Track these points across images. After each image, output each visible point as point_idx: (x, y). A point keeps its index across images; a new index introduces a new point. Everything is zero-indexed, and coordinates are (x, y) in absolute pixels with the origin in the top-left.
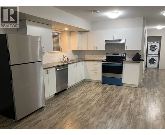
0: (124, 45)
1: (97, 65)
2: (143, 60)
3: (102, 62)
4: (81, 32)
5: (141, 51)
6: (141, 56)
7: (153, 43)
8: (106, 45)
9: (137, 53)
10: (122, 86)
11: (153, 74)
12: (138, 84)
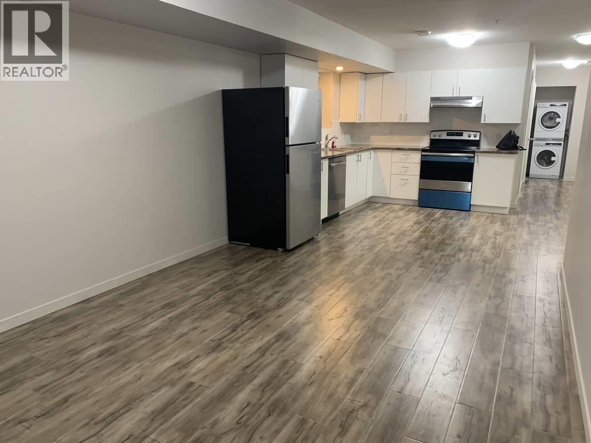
0: (478, 110)
1: (409, 161)
2: (523, 149)
3: (423, 153)
4: (368, 74)
5: (520, 126)
6: (518, 138)
7: (551, 105)
8: (433, 109)
9: (511, 131)
10: (470, 211)
11: (547, 191)
12: (508, 205)
